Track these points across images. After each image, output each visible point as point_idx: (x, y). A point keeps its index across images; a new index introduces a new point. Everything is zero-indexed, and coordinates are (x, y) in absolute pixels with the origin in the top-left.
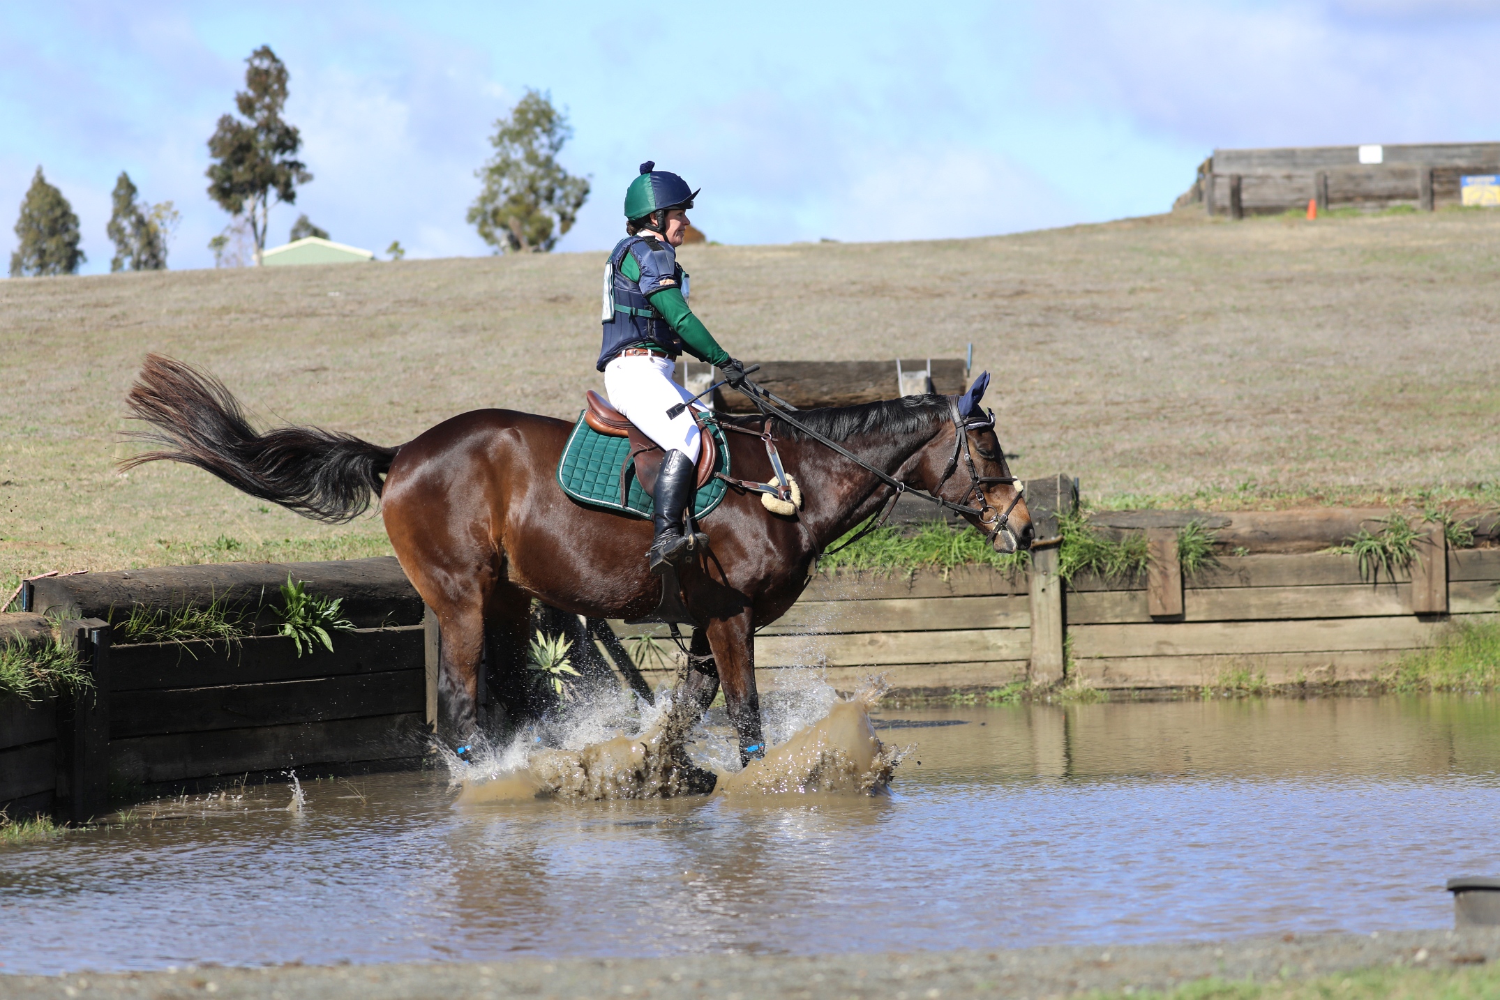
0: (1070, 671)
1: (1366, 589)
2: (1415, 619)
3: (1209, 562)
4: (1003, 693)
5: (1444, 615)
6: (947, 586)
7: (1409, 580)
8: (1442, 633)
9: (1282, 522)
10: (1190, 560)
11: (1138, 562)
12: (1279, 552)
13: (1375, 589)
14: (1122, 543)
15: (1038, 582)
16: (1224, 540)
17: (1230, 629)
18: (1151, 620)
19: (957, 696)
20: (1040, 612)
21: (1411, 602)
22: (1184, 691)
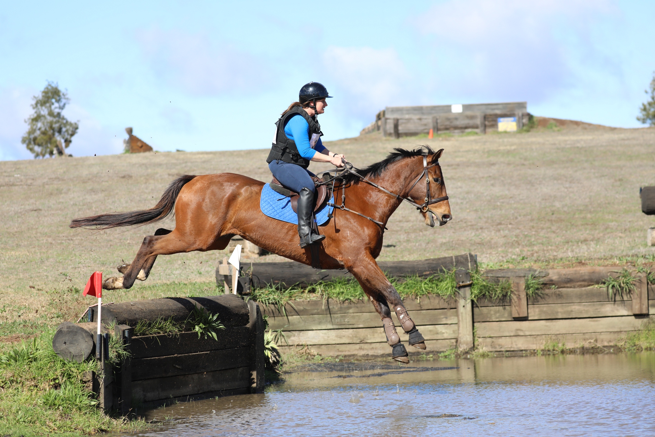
0: (476, 343)
1: (611, 304)
2: (633, 317)
3: (539, 292)
4: (446, 354)
5: (646, 315)
6: (419, 305)
7: (630, 299)
8: (646, 323)
9: (572, 274)
10: (530, 292)
11: (507, 293)
12: (571, 287)
13: (614, 304)
14: (500, 284)
15: (462, 302)
16: (545, 282)
17: (549, 323)
18: (513, 319)
19: (424, 356)
20: (462, 317)
21: (632, 309)
22: (528, 351)
